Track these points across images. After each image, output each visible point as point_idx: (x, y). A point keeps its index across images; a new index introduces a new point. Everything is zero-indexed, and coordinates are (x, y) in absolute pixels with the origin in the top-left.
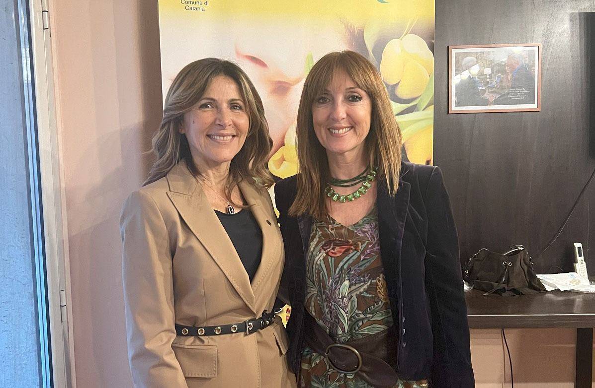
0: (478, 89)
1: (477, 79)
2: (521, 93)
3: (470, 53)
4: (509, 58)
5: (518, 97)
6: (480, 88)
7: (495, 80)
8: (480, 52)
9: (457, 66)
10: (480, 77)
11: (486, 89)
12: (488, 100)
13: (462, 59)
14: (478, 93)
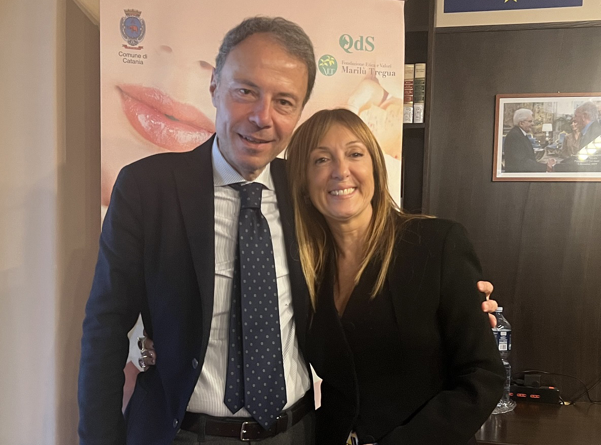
0: (533, 150)
1: (532, 137)
2: (594, 157)
3: (524, 103)
4: (578, 111)
5: (588, 163)
6: (536, 150)
7: (558, 140)
8: (538, 103)
9: (506, 120)
10: (538, 135)
11: (544, 151)
12: (546, 165)
13: (514, 111)
14: (533, 156)
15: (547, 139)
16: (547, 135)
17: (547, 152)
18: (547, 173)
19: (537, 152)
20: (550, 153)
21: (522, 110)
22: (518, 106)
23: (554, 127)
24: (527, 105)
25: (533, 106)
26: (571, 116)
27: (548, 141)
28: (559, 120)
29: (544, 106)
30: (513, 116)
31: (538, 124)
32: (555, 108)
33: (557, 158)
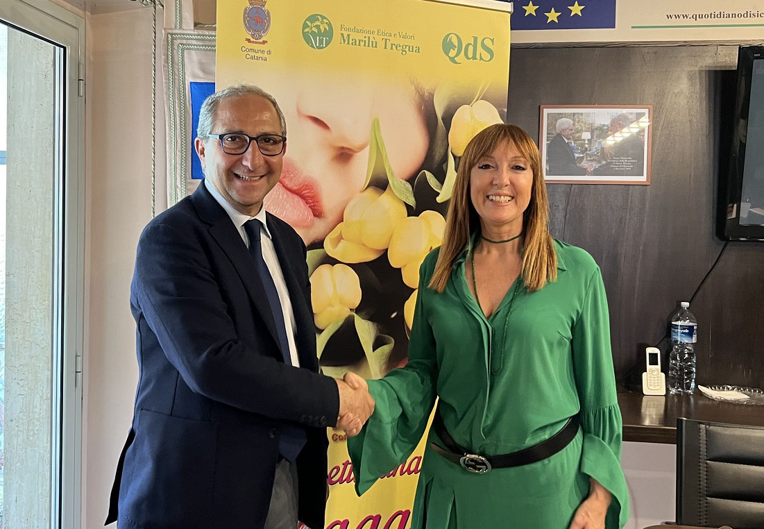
0: (574, 156)
1: (573, 144)
4: (613, 122)
5: (623, 168)
6: (576, 155)
7: (596, 147)
8: (577, 113)
9: (549, 128)
10: (577, 142)
11: (583, 157)
12: (586, 169)
13: (556, 121)
14: (573, 160)
15: (586, 146)
16: (586, 142)
17: (587, 158)
18: (586, 176)
19: (578, 158)
20: (589, 159)
21: (564, 120)
22: (561, 115)
23: (592, 137)
27: (586, 148)
28: (597, 129)
29: (583, 117)
30: (555, 125)
31: (578, 132)
32: (593, 119)
33: (595, 163)
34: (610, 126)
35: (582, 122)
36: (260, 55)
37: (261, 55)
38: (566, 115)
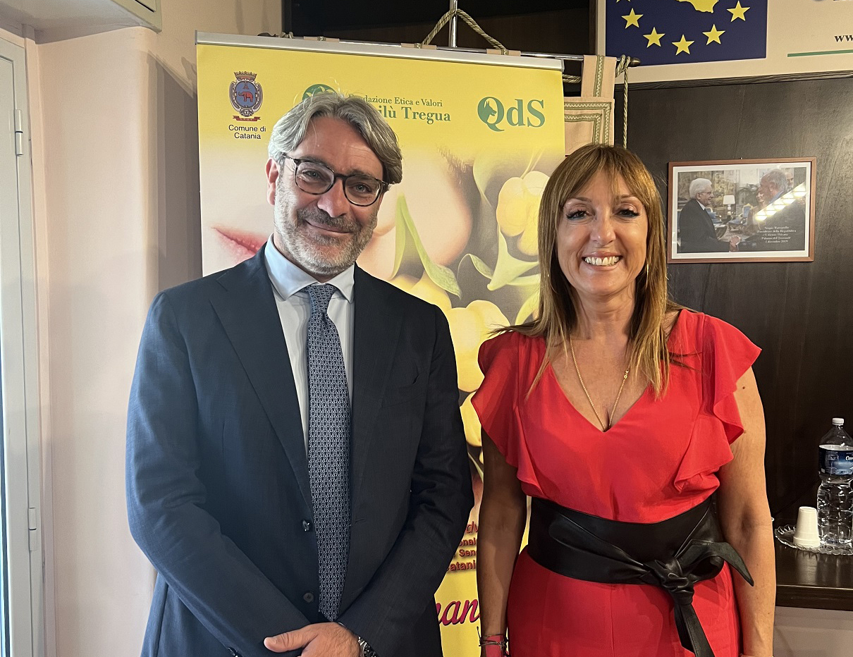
0: (714, 226)
1: (712, 211)
2: (783, 233)
3: (701, 172)
4: (764, 180)
5: (778, 240)
6: (717, 226)
7: (742, 214)
8: (717, 172)
9: (681, 192)
10: (718, 209)
11: (726, 227)
12: (729, 243)
13: (690, 181)
14: (713, 233)
15: (729, 213)
16: (729, 208)
17: (730, 228)
20: (733, 230)
21: (700, 180)
22: (695, 175)
23: (736, 199)
24: (705, 174)
25: (712, 175)
26: (756, 186)
27: (729, 216)
28: (742, 191)
29: (725, 176)
30: (689, 188)
32: (738, 176)
33: (741, 235)
34: (759, 186)
35: (724, 182)
36: (251, 132)
37: (254, 133)
38: (702, 175)
